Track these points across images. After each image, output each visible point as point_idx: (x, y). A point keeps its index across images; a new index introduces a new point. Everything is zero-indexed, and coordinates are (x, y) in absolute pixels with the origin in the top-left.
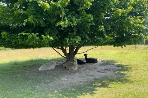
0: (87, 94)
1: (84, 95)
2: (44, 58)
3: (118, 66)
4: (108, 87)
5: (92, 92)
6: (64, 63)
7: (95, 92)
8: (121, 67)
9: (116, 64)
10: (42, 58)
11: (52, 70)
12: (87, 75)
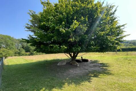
0: (86, 82)
1: (84, 82)
2: (60, 59)
3: (101, 64)
4: (98, 77)
5: (89, 80)
6: (71, 62)
7: (91, 80)
8: (103, 65)
9: (99, 62)
10: (59, 58)
11: (64, 65)
12: (84, 69)
